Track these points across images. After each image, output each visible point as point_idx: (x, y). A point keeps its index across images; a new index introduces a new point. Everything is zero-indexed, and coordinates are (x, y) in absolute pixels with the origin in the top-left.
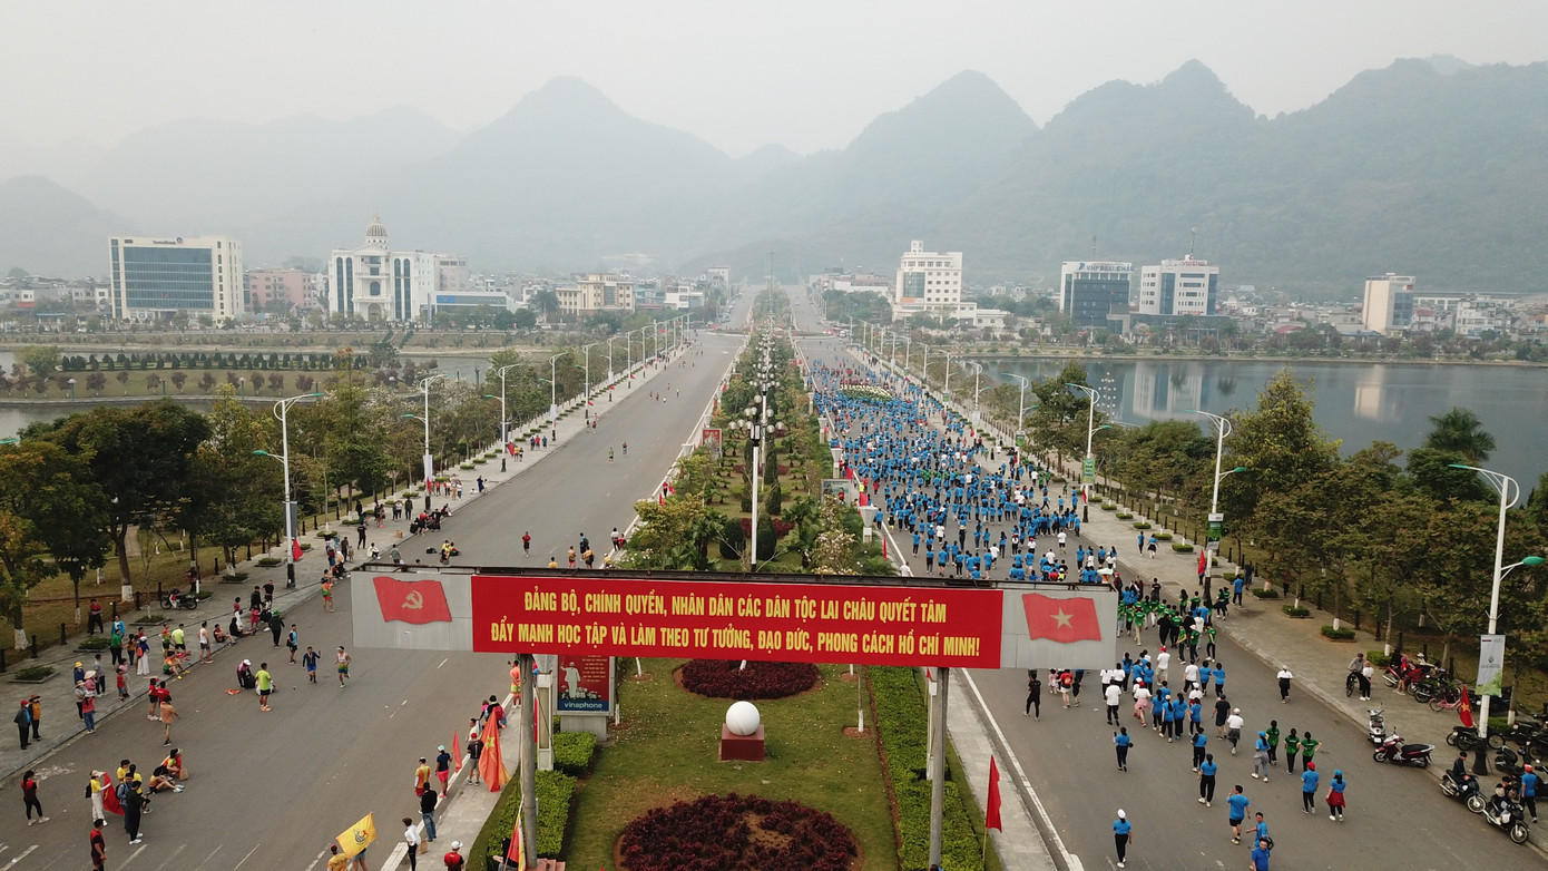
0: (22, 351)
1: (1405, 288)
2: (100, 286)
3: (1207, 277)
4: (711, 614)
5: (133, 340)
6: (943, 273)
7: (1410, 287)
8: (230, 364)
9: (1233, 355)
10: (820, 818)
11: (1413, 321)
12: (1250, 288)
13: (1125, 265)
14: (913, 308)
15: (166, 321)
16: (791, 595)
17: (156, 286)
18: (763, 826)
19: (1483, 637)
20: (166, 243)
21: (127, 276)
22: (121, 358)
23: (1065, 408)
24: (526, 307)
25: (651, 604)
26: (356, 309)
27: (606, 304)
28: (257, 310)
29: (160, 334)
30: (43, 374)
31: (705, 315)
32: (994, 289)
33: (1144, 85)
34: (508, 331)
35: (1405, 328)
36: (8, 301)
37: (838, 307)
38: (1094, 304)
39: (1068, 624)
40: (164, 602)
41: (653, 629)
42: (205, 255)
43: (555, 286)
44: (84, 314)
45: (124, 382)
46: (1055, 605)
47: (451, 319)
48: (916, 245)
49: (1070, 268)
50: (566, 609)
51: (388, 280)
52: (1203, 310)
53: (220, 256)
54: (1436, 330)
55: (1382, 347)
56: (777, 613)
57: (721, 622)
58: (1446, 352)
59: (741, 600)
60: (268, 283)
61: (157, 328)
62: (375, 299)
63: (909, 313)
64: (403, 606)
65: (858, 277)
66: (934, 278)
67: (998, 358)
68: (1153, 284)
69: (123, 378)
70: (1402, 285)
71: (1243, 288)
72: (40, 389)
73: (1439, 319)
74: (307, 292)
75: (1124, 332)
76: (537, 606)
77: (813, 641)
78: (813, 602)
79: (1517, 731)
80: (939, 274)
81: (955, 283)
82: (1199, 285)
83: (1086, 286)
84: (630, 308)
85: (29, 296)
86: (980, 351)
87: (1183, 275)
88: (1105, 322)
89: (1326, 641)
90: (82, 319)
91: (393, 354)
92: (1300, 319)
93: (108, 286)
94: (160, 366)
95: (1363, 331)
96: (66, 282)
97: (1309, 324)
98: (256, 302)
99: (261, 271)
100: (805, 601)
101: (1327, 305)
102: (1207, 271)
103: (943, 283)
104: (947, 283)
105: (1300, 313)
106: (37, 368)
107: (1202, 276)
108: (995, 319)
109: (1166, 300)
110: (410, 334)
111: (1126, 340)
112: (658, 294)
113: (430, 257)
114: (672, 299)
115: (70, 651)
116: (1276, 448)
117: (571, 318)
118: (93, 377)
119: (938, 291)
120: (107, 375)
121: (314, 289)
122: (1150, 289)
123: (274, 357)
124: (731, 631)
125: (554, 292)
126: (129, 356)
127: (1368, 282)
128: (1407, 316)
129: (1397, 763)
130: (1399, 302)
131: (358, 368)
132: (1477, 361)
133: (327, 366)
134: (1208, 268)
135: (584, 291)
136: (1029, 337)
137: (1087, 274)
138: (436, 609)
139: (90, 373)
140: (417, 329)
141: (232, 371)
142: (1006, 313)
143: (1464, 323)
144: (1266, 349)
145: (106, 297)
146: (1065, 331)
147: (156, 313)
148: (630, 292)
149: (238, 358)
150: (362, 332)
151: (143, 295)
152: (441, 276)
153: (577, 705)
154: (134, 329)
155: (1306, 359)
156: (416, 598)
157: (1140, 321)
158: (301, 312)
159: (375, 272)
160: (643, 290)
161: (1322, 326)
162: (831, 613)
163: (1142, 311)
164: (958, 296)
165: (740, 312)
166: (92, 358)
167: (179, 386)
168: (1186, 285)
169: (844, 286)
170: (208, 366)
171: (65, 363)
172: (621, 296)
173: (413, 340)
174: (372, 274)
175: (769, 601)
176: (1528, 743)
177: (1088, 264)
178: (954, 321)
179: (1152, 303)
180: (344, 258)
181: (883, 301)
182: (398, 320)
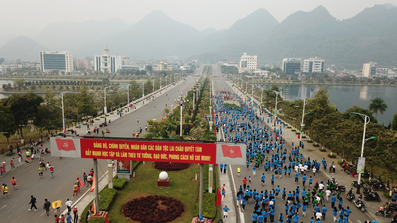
0: (16, 80)
1: (374, 65)
2: (38, 64)
3: (321, 62)
4: (141, 149)
5: (45, 77)
7: (375, 65)
8: (67, 83)
9: (327, 83)
10: (177, 202)
11: (376, 74)
12: (334, 65)
13: (300, 59)
14: (244, 70)
15: (54, 73)
16: (162, 145)
17: (51, 64)
18: (162, 204)
19: (359, 158)
20: (54, 53)
21: (44, 61)
22: (40, 82)
23: (273, 97)
24: (144, 70)
25: (126, 147)
26: (101, 70)
27: (165, 69)
28: (77, 70)
29: (52, 76)
30: (20, 86)
31: (190, 72)
32: (266, 65)
33: (307, 12)
34: (139, 76)
35: (374, 76)
36: (15, 67)
37: (225, 70)
38: (291, 69)
39: (233, 153)
40: (31, 144)
41: (126, 153)
42: (63, 56)
43: (152, 64)
44: (34, 71)
45: (40, 88)
46: (230, 148)
47: (125, 72)
48: (245, 54)
49: (285, 60)
50: (104, 147)
51: (109, 62)
52: (320, 71)
53: (67, 56)
54: (382, 77)
55: (367, 81)
56: (158, 149)
57: (144, 152)
58: (384, 82)
59: (149, 146)
60: (80, 63)
61: (51, 74)
62: (106, 67)
63: (243, 71)
64: (63, 146)
65: (230, 62)
66: (249, 62)
67: (265, 83)
69: (40, 87)
70: (373, 65)
71: (332, 65)
72: (20, 90)
73: (383, 74)
74: (89, 65)
75: (299, 77)
76: (97, 146)
77: (168, 156)
78: (168, 146)
79: (371, 182)
80: (251, 61)
81: (255, 64)
82: (319, 65)
83: (289, 65)
84: (171, 70)
85: (20, 66)
86: (260, 81)
87: (315, 62)
88: (294, 74)
89: (328, 158)
90: (33, 72)
91: (108, 81)
92: (346, 74)
93: (39, 64)
94: (50, 84)
95: (363, 77)
96: (30, 63)
97: (348, 75)
98: (76, 68)
99: (78, 60)
100: (165, 146)
101: (354, 70)
102: (321, 61)
104: (253, 64)
105: (346, 72)
106: (19, 84)
107: (320, 62)
108: (265, 73)
109: (310, 68)
110: (114, 76)
111: (299, 79)
112: (178, 66)
113: (120, 57)
114: (182, 68)
115: (4, 156)
116: (318, 107)
117: (155, 72)
119: (251, 66)
120: (36, 86)
121: (91, 65)
122: (306, 65)
123: (79, 82)
124: (147, 154)
125: (152, 66)
126: (42, 81)
127: (364, 64)
128: (375, 73)
130: (372, 69)
131: (99, 85)
132: (392, 85)
133: (91, 84)
135: (159, 65)
136: (274, 78)
137: (290, 61)
138: (72, 147)
139: (32, 86)
140: (116, 75)
141: (67, 85)
142: (268, 71)
143: (390, 75)
144: (336, 81)
145: (39, 66)
146: (283, 77)
147: (51, 70)
148: (171, 66)
149: (70, 82)
150: (102, 76)
151: (48, 66)
152: (123, 62)
153: (122, 172)
154: (46, 75)
155: (346, 84)
156: (67, 144)
157: (303, 74)
158: (87, 70)
159: (106, 60)
160: (174, 65)
161: (351, 76)
162: (172, 149)
163: (304, 71)
164: (256, 67)
165: (199, 71)
166: (33, 82)
167: (54, 89)
168: (316, 64)
169: (226, 64)
170: (62, 84)
171: (26, 83)
172: (169, 67)
173: (115, 78)
174: (105, 61)
175: (156, 146)
176: (372, 186)
177: (290, 59)
178: (255, 73)
179: (306, 69)
180: (98, 57)
181: (236, 69)
182: (112, 73)
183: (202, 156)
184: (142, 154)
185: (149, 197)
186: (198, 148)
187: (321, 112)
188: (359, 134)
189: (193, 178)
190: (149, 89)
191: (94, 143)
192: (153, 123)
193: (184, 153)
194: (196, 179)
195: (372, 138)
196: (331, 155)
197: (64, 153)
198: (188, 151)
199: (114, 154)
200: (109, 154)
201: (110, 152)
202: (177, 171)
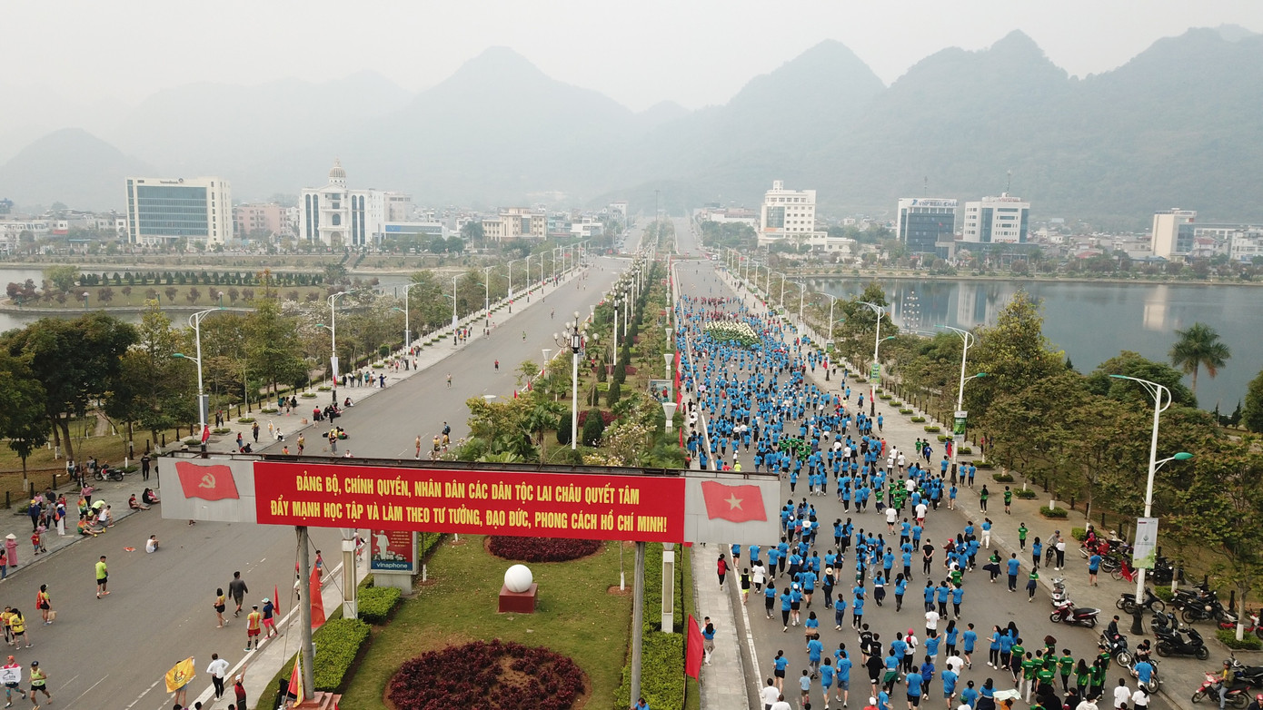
0: (49, 270)
1: (1187, 221)
2: (120, 217)
3: (1020, 211)
4: (447, 496)
5: (141, 261)
6: (800, 208)
7: (1191, 220)
8: (213, 280)
9: (1039, 276)
10: (561, 661)
11: (1195, 248)
12: (1060, 220)
13: (951, 201)
14: (774, 236)
15: (170, 246)
16: (512, 481)
17: (161, 217)
18: (514, 668)
19: (1140, 520)
20: (170, 182)
21: (140, 210)
22: (128, 276)
23: (866, 322)
24: (458, 236)
25: (398, 488)
26: (321, 236)
27: (523, 232)
28: (244, 237)
29: (165, 256)
30: (64, 288)
31: (604, 244)
32: (846, 220)
33: (974, 51)
34: (442, 254)
35: (1187, 254)
36: (47, 229)
37: (713, 235)
38: (925, 233)
39: (739, 507)
40: (97, 475)
41: (401, 508)
42: (200, 193)
43: (482, 218)
44: (106, 239)
45: (128, 295)
46: (728, 491)
47: (397, 244)
48: (777, 184)
49: (905, 204)
50: (330, 490)
51: (347, 213)
52: (1016, 238)
53: (213, 193)
54: (1214, 256)
55: (1166, 270)
56: (501, 496)
57: (455, 503)
58: (1219, 275)
59: (472, 485)
60: (252, 215)
61: (163, 251)
62: (336, 228)
63: (771, 240)
64: (200, 486)
65: (731, 211)
66: (792, 212)
67: (841, 278)
68: (974, 217)
69: (127, 291)
70: (1184, 219)
71: (1054, 220)
72: (62, 300)
73: (1217, 247)
74: (283, 222)
75: (949, 256)
76: (306, 487)
77: (531, 519)
78: (530, 487)
79: (1177, 597)
80: (796, 208)
81: (810, 215)
82: (1013, 218)
83: (918, 219)
84: (542, 236)
85: (64, 225)
86: (827, 272)
87: (999, 210)
88: (933, 248)
89: (1043, 519)
90: (104, 244)
91: (344, 273)
92: (1098, 247)
93: (125, 217)
94: (157, 282)
95: (1151, 256)
96: (94, 214)
97: (1105, 250)
98: (242, 231)
99: (247, 206)
100: (524, 487)
101: (1124, 235)
102: (1020, 206)
103: (799, 215)
104: (803, 215)
105: (1099, 241)
106: (60, 283)
107: (1016, 210)
108: (842, 246)
109: (985, 230)
110: (363, 257)
111: (951, 264)
112: (566, 225)
113: (382, 194)
114: (577, 229)
115: (11, 514)
116: (1009, 358)
117: (493, 244)
118: (103, 291)
119: (795, 222)
120: (114, 289)
121: (289, 220)
122: (972, 221)
123: (249, 275)
124: (464, 510)
125: (481, 223)
126: (133, 274)
127: (1156, 216)
128: (1189, 245)
129: (1069, 623)
130: (1182, 232)
131: (315, 285)
132: (1246, 282)
133: (290, 282)
134: (1020, 203)
135: (505, 222)
136: (869, 260)
137: (919, 208)
138: (226, 489)
139: (101, 288)
140: (369, 253)
141: (213, 287)
142: (851, 240)
143: (1238, 250)
144: (1066, 271)
145: (124, 226)
146: (899, 256)
147: (163, 239)
148: (542, 223)
149: (221, 275)
150: (324, 255)
151: (153, 224)
152: (391, 210)
153: (387, 565)
154: (144, 252)
155: (1101, 280)
156: (211, 479)
157: (964, 248)
158: (277, 238)
159: (336, 206)
160: (554, 221)
161: (1116, 253)
162: (546, 496)
163: (965, 240)
164: (812, 226)
165: (632, 241)
166: (104, 275)
167: (171, 299)
168: (1002, 218)
169: (719, 218)
170: (195, 282)
171: (83, 280)
172: (535, 226)
173: (364, 262)
174: (334, 208)
175: (494, 486)
177: (920, 200)
178: (809, 247)
179: (973, 232)
180: (312, 195)
181: (750, 231)
182: (354, 246)
183: (639, 518)
184: (450, 511)
185: (471, 648)
186: (627, 491)
187: (1018, 371)
188: (1137, 444)
189: (611, 586)
190: (472, 298)
191: (299, 477)
192: (484, 410)
193: (583, 507)
194: (622, 587)
195: (1180, 455)
196: (1052, 508)
197: (202, 509)
198: (595, 501)
199: (362, 512)
200: (344, 510)
201: (348, 506)
202: (561, 564)
